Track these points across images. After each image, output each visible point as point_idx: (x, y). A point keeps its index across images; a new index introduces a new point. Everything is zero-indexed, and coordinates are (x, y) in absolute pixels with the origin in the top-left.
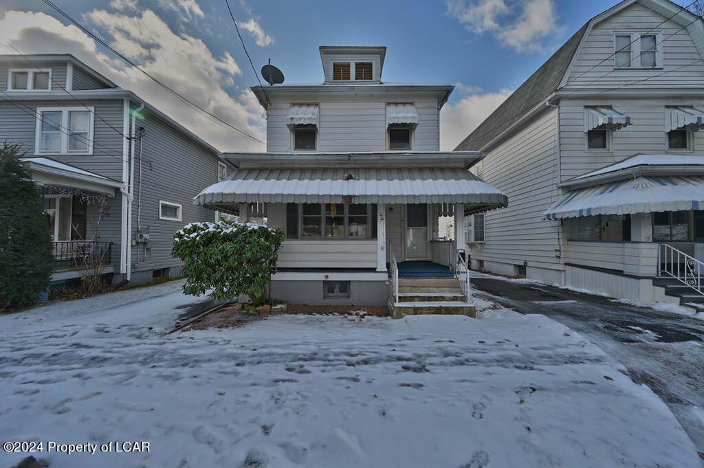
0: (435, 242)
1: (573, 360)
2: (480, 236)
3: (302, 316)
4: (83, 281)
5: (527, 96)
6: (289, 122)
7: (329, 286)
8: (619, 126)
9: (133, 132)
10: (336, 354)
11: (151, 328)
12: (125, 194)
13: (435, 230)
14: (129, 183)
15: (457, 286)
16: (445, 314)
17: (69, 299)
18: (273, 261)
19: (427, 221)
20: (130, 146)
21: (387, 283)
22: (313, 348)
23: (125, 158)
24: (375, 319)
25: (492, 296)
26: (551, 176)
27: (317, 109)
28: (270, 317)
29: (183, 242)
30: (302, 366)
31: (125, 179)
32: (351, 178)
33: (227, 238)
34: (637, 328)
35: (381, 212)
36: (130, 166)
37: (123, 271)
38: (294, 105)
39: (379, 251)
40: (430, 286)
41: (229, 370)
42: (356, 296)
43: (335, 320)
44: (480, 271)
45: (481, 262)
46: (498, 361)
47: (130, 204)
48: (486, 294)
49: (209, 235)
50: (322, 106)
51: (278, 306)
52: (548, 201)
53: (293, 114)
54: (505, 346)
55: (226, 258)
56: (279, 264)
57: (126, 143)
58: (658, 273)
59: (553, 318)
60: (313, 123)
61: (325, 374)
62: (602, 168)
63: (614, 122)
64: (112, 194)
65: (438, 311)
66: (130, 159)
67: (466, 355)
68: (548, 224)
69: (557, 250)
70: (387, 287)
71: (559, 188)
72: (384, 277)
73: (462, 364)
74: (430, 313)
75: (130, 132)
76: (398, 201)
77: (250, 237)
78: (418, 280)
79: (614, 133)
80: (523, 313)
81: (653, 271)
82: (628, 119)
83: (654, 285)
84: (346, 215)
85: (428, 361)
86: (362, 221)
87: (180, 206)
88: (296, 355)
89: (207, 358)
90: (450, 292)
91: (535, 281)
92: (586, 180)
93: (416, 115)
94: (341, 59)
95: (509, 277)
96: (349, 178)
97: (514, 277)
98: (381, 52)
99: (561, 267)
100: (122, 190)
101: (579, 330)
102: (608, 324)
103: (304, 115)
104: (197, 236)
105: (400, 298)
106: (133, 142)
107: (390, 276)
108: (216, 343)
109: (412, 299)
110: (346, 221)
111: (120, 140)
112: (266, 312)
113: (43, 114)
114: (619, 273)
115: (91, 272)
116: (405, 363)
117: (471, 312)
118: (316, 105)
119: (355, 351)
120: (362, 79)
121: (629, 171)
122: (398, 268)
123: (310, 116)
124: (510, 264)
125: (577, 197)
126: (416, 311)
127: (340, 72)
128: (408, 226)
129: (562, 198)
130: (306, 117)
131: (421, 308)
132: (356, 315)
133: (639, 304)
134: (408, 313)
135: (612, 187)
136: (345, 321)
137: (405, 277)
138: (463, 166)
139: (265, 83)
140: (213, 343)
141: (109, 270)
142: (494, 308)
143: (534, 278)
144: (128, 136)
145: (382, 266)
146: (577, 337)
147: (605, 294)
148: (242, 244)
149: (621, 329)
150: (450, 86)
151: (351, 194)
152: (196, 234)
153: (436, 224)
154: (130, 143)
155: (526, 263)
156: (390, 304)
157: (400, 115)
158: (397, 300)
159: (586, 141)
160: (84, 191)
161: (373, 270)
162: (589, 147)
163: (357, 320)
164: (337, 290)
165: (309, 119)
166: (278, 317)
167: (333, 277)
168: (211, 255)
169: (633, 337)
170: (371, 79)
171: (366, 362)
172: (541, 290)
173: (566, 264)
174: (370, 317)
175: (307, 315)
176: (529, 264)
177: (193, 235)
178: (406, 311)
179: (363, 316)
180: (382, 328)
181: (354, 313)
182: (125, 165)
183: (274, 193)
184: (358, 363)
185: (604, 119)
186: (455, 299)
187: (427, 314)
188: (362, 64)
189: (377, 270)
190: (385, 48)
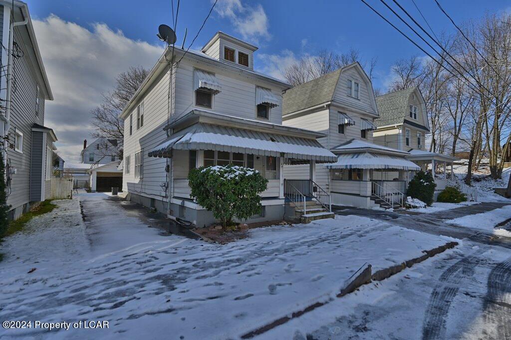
21: (283, 206)
38: (197, 69)
39: (281, 186)
50: (217, 76)
58: (371, 194)
63: (351, 123)
69: (327, 185)
72: (283, 202)
79: (347, 127)
82: (354, 122)
83: (371, 199)
87: (22, 134)
105: (307, 212)
107: (286, 201)
118: (213, 74)
120: (242, 64)
121: (364, 149)
127: (228, 54)
135: (356, 156)
145: (281, 196)
158: (305, 214)
159: (338, 130)
161: (276, 198)
170: (247, 65)
173: (331, 192)
178: (311, 219)
181: (282, 224)
185: (347, 120)
188: (243, 54)
189: (279, 198)
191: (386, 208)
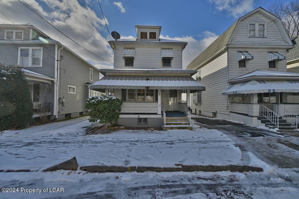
0: (180, 103)
1: (220, 141)
2: (199, 100)
3: (130, 130)
4: (40, 118)
5: (217, 45)
6: (123, 56)
7: (140, 120)
8: (249, 59)
9: (59, 58)
10: (145, 141)
11: (78, 134)
12: (56, 83)
13: (180, 98)
14: (57, 79)
15: (187, 120)
16: (182, 129)
17: (36, 125)
18: (120, 110)
19: (177, 95)
20: (58, 63)
21: (162, 119)
22: (137, 139)
23: (56, 68)
24: (157, 131)
25: (201, 124)
26: (225, 78)
27: (134, 50)
28: (119, 131)
29: (90, 103)
30: (135, 143)
31: (56, 77)
32: (148, 80)
33: (106, 102)
34: (246, 133)
35: (159, 92)
36: (57, 72)
37: (55, 114)
38: (125, 48)
39: (158, 106)
40: (177, 119)
41: (112, 144)
42: (150, 123)
43: (143, 131)
44: (200, 115)
45: (200, 111)
46: (197, 142)
47: (58, 87)
48: (199, 123)
49: (99, 101)
50: (136, 49)
51: (121, 127)
52: (224, 87)
53: (125, 52)
54: (200, 138)
55: (105, 109)
56: (122, 112)
57: (56, 62)
58: (259, 115)
59: (220, 131)
60: (133, 56)
61: (142, 145)
62: (243, 75)
63: (248, 58)
64: (50, 83)
65: (180, 128)
66: (57, 69)
67: (187, 141)
68: (223, 96)
69: (227, 107)
70: (161, 120)
71: (228, 82)
72: (160, 116)
73: (185, 142)
74: (176, 129)
75: (58, 58)
76: (166, 89)
77: (114, 102)
78: (173, 117)
79: (248, 62)
80: (210, 129)
81: (258, 115)
82: (252, 57)
83: (258, 119)
84: (146, 92)
85: (174, 142)
86: (152, 95)
87: (75, 87)
88: (132, 141)
89: (103, 142)
90: (184, 122)
91: (219, 119)
92: (236, 80)
93: (173, 54)
94: (144, 31)
95: (210, 117)
96: (148, 79)
97: (211, 117)
98: (160, 28)
99: (228, 113)
100: (55, 82)
101: (226, 134)
102: (237, 132)
103: (129, 53)
104: (95, 101)
105: (166, 124)
106: (59, 62)
107: (162, 116)
108: (104, 138)
109: (170, 124)
110: (145, 94)
111: (54, 61)
112: (117, 129)
113: (21, 50)
114: (247, 115)
115: (43, 115)
116: (167, 142)
117: (191, 129)
118: (134, 48)
119: (151, 140)
120: (152, 38)
121: (249, 78)
122: (166, 113)
123: (131, 53)
124: (211, 112)
125: (234, 86)
126: (172, 128)
127: (143, 35)
128: (170, 97)
129: (229, 86)
130: (130, 54)
131: (174, 127)
132: (150, 130)
133: (252, 126)
134: (169, 129)
135: (244, 84)
136: (146, 132)
137: (168, 116)
138: (190, 75)
139: (114, 40)
140: (102, 138)
141: (50, 114)
142: (201, 128)
143: (219, 117)
144: (57, 60)
145: (160, 113)
146: (225, 135)
147: (242, 123)
148: (111, 104)
149: (240, 133)
150: (186, 43)
151: (149, 86)
152: (94, 100)
153: (180, 96)
154: (58, 62)
155: (216, 112)
156: (163, 126)
157: (167, 54)
158: (165, 125)
159: (238, 65)
160: (40, 82)
161: (156, 114)
162: (239, 67)
163: (151, 132)
164: (142, 121)
165: (131, 54)
166: (122, 131)
167: (141, 116)
168: (100, 108)
169: (243, 136)
170: (156, 39)
171: (155, 142)
172: (220, 122)
173: (230, 112)
174: (155, 131)
175: (132, 130)
176: (217, 112)
177: (93, 101)
178: (168, 128)
179: (153, 130)
180: (160, 134)
181: (149, 129)
182: (56, 71)
183: (120, 85)
184: (152, 143)
185: (244, 57)
186: (186, 124)
187: (175, 129)
188: (152, 33)
189: (158, 114)
190: (161, 27)
191: (270, 128)
